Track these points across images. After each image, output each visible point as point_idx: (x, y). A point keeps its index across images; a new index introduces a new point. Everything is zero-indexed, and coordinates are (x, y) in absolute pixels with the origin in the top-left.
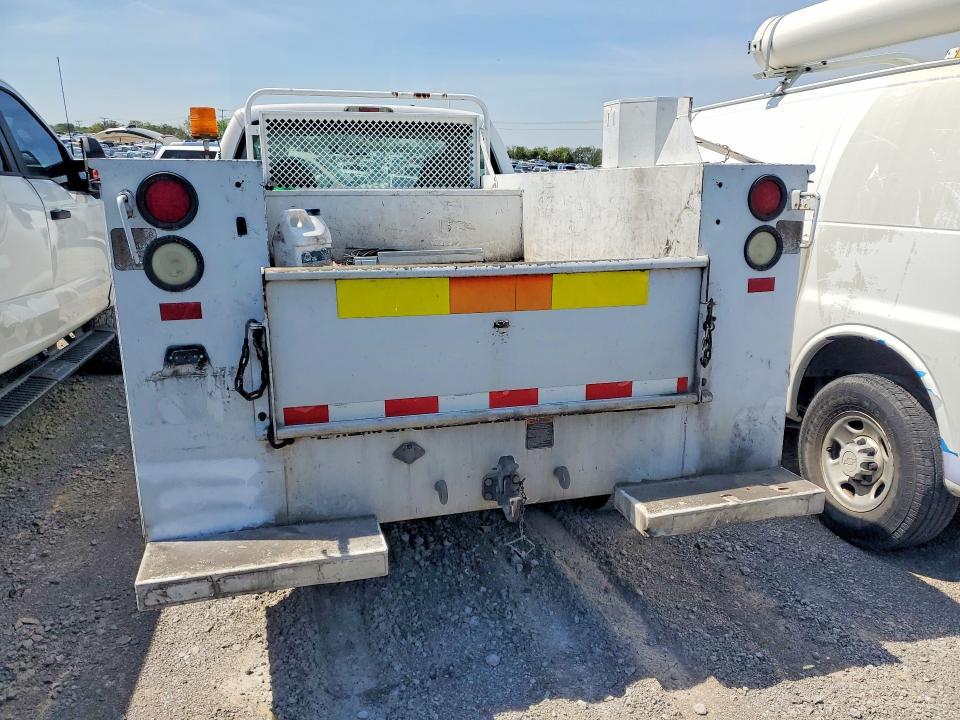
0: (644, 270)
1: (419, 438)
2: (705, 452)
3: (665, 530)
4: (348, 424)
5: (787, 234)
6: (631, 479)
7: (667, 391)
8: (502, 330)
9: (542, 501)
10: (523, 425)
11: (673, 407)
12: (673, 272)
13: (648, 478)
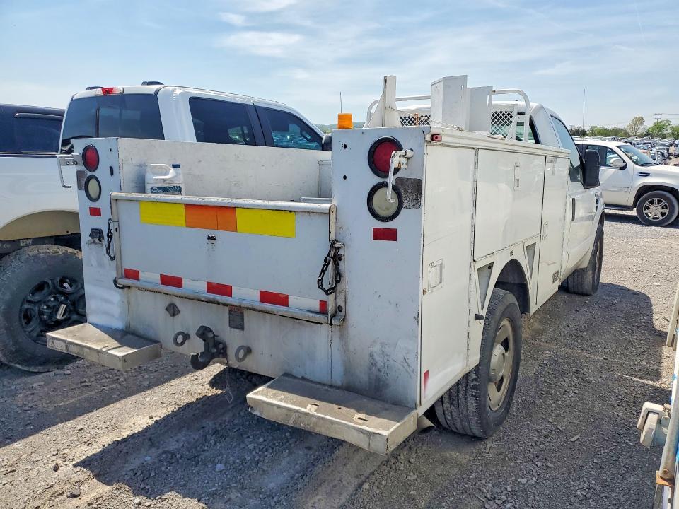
0: (291, 212)
1: (177, 302)
2: (348, 370)
3: (260, 411)
4: (147, 284)
5: (406, 190)
6: (294, 372)
7: (313, 310)
8: (213, 241)
9: (240, 368)
10: (227, 309)
11: (321, 324)
12: (312, 215)
13: (306, 376)
